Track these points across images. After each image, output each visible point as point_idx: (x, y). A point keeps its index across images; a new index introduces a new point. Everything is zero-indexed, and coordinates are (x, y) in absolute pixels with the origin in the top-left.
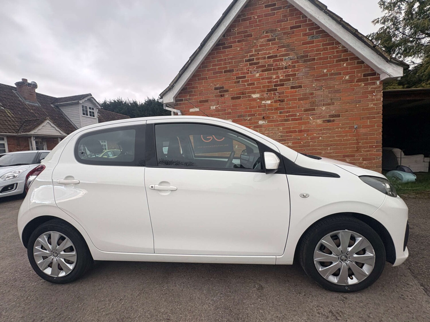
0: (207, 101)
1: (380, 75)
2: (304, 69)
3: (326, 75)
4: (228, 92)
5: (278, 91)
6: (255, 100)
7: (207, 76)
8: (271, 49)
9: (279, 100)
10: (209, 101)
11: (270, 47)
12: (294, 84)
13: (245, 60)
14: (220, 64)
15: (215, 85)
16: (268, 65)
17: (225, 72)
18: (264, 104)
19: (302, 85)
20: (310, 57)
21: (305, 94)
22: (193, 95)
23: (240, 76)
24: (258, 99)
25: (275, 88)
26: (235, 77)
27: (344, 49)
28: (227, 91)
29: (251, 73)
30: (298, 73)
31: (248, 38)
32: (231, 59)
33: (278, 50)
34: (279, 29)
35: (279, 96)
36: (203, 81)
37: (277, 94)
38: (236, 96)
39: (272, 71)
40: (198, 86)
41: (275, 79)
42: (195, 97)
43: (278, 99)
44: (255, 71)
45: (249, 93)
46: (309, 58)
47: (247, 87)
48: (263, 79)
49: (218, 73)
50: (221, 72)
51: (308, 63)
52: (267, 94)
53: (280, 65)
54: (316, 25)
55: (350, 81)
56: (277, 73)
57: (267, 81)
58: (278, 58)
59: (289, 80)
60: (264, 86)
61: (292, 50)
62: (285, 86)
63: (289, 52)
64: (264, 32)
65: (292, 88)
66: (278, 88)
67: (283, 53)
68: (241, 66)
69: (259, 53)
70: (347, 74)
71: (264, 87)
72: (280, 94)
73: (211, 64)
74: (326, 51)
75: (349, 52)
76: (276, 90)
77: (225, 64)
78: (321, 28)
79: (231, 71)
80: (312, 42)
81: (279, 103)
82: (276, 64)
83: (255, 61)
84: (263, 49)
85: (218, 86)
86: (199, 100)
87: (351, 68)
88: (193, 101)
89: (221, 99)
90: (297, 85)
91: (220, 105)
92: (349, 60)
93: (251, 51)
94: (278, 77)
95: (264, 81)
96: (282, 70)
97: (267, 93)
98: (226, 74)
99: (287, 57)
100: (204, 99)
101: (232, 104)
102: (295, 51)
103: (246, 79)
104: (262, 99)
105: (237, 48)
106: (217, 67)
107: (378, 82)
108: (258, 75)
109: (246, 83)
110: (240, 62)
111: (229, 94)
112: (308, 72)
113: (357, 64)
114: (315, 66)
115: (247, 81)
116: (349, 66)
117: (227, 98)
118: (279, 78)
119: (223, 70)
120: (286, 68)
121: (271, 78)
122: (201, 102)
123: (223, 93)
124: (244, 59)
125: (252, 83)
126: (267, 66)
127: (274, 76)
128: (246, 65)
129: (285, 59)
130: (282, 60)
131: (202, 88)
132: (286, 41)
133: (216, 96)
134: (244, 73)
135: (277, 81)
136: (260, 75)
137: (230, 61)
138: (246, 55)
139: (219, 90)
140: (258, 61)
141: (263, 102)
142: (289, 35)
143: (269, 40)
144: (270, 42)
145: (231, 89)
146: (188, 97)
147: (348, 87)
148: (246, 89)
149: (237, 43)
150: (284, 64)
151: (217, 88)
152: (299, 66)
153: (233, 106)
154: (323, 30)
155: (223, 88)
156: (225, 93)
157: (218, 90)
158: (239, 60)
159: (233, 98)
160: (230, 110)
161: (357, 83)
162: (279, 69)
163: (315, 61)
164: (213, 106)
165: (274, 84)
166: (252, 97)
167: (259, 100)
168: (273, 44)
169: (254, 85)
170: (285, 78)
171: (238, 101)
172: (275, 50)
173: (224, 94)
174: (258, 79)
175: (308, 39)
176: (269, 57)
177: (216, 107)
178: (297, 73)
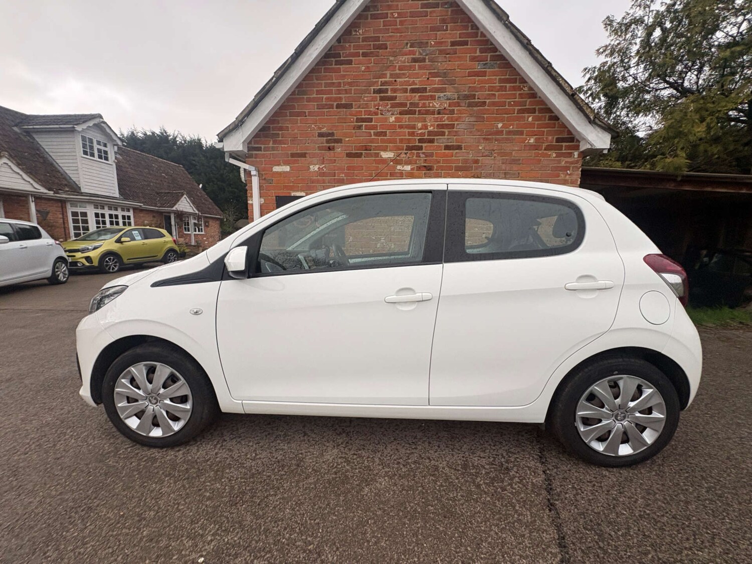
0: (303, 155)
1: (579, 142)
2: (467, 118)
3: (500, 132)
4: (341, 143)
5: (424, 151)
6: (384, 161)
7: (307, 111)
8: (417, 76)
9: (425, 166)
10: (307, 155)
11: (416, 73)
12: (450, 140)
13: (374, 89)
14: (330, 92)
15: (320, 129)
16: (410, 103)
17: (338, 106)
18: (400, 170)
19: (463, 144)
20: (478, 99)
21: (466, 161)
22: (281, 142)
23: (363, 117)
24: (392, 161)
25: (420, 144)
26: (355, 118)
27: (532, 92)
28: (339, 141)
29: (382, 114)
30: (458, 124)
31: (381, 51)
32: (350, 84)
33: (428, 79)
34: (433, 43)
35: (425, 160)
36: (299, 118)
37: (422, 155)
38: (354, 152)
39: (417, 116)
40: (289, 126)
41: (421, 129)
42: (283, 146)
43: (422, 165)
44: (388, 111)
45: (377, 148)
46: (476, 100)
47: (373, 137)
48: (401, 127)
49: (326, 107)
50: (331, 107)
51: (475, 108)
52: (406, 154)
53: (429, 107)
54: (492, 44)
55: (536, 147)
56: (424, 120)
57: (407, 130)
58: (428, 94)
59: (443, 134)
60: (402, 139)
61: (452, 83)
62: (436, 144)
63: (446, 86)
64: (407, 44)
65: (447, 148)
66: (424, 145)
67: (436, 86)
68: (365, 99)
69: (397, 80)
70: (533, 134)
71: (401, 141)
72: (426, 156)
73: (315, 89)
74: (504, 93)
75: (538, 99)
76: (421, 148)
77: (339, 92)
78: (500, 52)
79: (348, 106)
80: (483, 74)
81: (424, 172)
82: (424, 104)
83: (389, 94)
84: (404, 74)
85: (324, 130)
86: (290, 152)
87: (539, 126)
88: (280, 152)
89: (328, 155)
90: (455, 144)
91: (327, 165)
92: (537, 112)
93: (384, 76)
94: (425, 127)
95: (402, 130)
96: (432, 116)
97: (406, 152)
98: (339, 110)
99: (442, 95)
100: (299, 152)
101: (346, 165)
102: (456, 85)
103: (373, 123)
104: (397, 162)
105: (361, 66)
106: (325, 96)
107: (576, 154)
108: (392, 119)
109: (372, 131)
110: (366, 91)
111: (342, 146)
112: (474, 125)
113: (548, 120)
114: (485, 116)
115: (374, 127)
116: (536, 122)
117: (339, 153)
118: (428, 129)
119: (335, 104)
120: (439, 113)
121: (414, 127)
122: (293, 155)
123: (333, 144)
124: (372, 88)
125: (382, 132)
126: (408, 105)
127: (420, 125)
128: (374, 99)
129: (439, 97)
130: (433, 98)
131: (296, 131)
132: (442, 65)
133: (320, 148)
134: (370, 113)
135: (423, 134)
136: (397, 120)
137: (347, 87)
138: (374, 80)
139: (325, 138)
140: (395, 95)
141: (399, 167)
142: (448, 56)
143: (415, 60)
144: (417, 64)
145: (347, 139)
146: (271, 145)
147: (531, 156)
148: (372, 141)
149: (361, 58)
150: (437, 106)
151: (323, 133)
152: (460, 112)
153: (349, 168)
154: (502, 55)
155: (332, 134)
156: (336, 145)
157: (323, 137)
158: (363, 88)
159: (349, 155)
160: (343, 175)
161: (545, 152)
162: (427, 112)
163: (486, 107)
164: (315, 165)
165: (419, 138)
166: (381, 157)
167: (392, 163)
168: (420, 68)
169: (386, 136)
170: (436, 130)
171: (356, 161)
172: (424, 78)
173: (334, 146)
174: (392, 127)
175: (478, 67)
176: (413, 91)
177: (319, 168)
178: (456, 123)
